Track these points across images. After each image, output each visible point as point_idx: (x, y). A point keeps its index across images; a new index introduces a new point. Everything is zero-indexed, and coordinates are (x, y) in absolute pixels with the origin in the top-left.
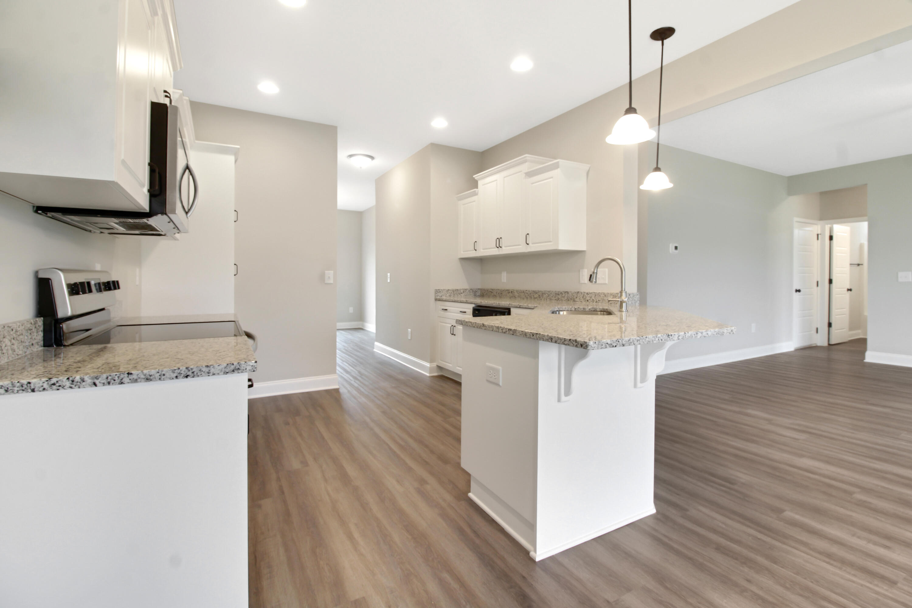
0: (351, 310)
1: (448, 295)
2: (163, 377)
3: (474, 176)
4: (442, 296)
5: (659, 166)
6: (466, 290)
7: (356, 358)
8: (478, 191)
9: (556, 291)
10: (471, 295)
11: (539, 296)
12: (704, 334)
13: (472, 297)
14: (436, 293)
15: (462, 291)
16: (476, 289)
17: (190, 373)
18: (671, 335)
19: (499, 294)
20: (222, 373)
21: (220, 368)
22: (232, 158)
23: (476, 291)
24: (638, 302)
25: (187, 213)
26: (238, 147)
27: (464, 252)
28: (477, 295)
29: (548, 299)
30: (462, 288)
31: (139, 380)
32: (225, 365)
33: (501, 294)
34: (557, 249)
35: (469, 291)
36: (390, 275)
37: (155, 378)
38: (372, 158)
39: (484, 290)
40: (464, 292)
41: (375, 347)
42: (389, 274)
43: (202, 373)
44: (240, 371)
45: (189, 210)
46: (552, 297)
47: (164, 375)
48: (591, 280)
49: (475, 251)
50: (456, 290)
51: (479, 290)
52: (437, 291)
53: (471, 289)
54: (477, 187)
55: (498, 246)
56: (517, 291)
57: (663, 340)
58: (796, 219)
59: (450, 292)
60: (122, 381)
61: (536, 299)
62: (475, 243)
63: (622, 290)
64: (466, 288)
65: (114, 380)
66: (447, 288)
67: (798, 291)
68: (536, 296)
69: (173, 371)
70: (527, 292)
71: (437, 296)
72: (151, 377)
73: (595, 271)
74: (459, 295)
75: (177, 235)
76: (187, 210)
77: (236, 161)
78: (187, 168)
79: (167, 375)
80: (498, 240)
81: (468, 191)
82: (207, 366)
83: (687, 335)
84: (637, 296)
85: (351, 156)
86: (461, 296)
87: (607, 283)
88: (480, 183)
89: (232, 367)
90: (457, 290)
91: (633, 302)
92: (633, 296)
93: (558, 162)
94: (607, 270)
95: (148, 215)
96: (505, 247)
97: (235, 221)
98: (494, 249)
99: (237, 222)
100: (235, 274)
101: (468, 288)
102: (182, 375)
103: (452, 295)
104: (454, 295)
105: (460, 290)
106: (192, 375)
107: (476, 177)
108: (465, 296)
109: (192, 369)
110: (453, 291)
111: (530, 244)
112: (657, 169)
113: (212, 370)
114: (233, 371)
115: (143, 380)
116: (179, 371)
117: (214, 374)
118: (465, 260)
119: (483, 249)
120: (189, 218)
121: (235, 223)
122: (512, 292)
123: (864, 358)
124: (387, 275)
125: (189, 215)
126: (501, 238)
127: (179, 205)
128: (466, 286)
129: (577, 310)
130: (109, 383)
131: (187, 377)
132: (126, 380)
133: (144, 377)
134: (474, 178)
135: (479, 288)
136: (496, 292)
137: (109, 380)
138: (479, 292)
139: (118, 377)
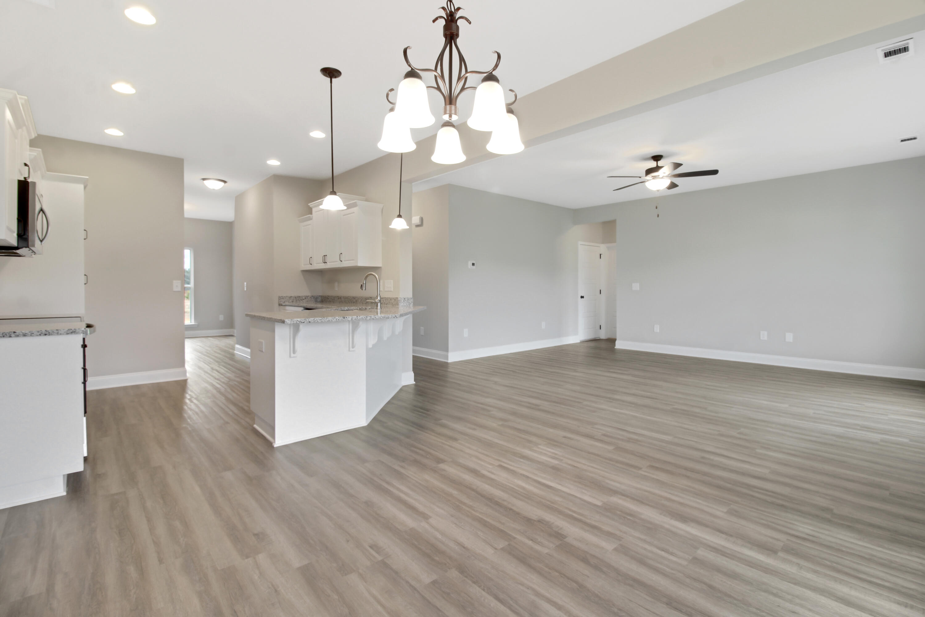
0: (221, 318)
1: (290, 301)
2: (33, 334)
3: (309, 204)
4: (285, 302)
5: (401, 214)
6: (308, 296)
7: (214, 358)
8: (312, 217)
9: (365, 297)
10: (312, 301)
11: (356, 300)
12: (372, 317)
13: (313, 302)
14: (279, 299)
15: (304, 298)
16: (318, 296)
17: (47, 333)
18: (346, 318)
19: (332, 299)
20: (65, 334)
21: (64, 331)
22: (82, 186)
23: (317, 298)
24: (412, 304)
25: (41, 241)
26: (87, 177)
27: (304, 265)
28: (318, 301)
29: (361, 303)
30: (304, 295)
31: (20, 336)
32: (67, 329)
33: (334, 299)
34: (356, 266)
35: (310, 298)
36: (247, 284)
37: (28, 335)
38: (225, 182)
39: (323, 296)
40: (305, 298)
41: (236, 349)
42: (245, 283)
43: (54, 333)
44: (75, 333)
45: (43, 239)
46: (363, 301)
47: (33, 333)
48: (362, 288)
49: (311, 265)
50: (298, 297)
51: (320, 297)
52: (280, 298)
53: (312, 296)
54: (311, 213)
55: (324, 262)
56: (344, 297)
57: (340, 320)
58: (580, 243)
59: (293, 298)
60: (11, 336)
61: (354, 303)
62: (311, 258)
63: (378, 295)
64: (308, 295)
65: (7, 335)
66: (290, 295)
67: (582, 297)
68: (354, 301)
69: (38, 332)
70: (349, 298)
71: (280, 302)
72: (26, 334)
73: (364, 283)
74: (301, 301)
75: (33, 256)
76: (41, 239)
77: (85, 188)
78: (42, 210)
79: (35, 333)
80: (324, 257)
81: (307, 215)
82: (57, 330)
83: (359, 317)
84: (411, 300)
85: (204, 179)
86: (303, 302)
87: (392, 290)
88: (314, 210)
89: (71, 331)
90: (300, 297)
91: (408, 304)
92: (408, 300)
93: (356, 202)
94: (392, 281)
95: (17, 248)
96: (329, 262)
97: (85, 239)
98: (321, 264)
99: (86, 240)
100: (85, 283)
101: (309, 295)
102: (43, 334)
103: (295, 301)
104: (297, 301)
105: (302, 297)
106: (48, 334)
107: (311, 205)
108: (307, 301)
109: (48, 331)
110: (295, 297)
111: (343, 261)
112: (400, 216)
113: (60, 332)
114: (72, 333)
115: (22, 336)
116: (41, 332)
117: (61, 334)
118: (305, 272)
119: (316, 264)
120: (43, 245)
121: (85, 240)
122: (340, 298)
123: (615, 345)
124: (244, 284)
125: (43, 242)
126: (326, 255)
127: (37, 238)
128: (307, 293)
129: (361, 309)
130: (4, 336)
131: (46, 335)
132: (13, 335)
133: (22, 334)
134: (309, 206)
135: (320, 295)
136: (331, 299)
137: (4, 335)
138: (320, 299)
139: (9, 334)
